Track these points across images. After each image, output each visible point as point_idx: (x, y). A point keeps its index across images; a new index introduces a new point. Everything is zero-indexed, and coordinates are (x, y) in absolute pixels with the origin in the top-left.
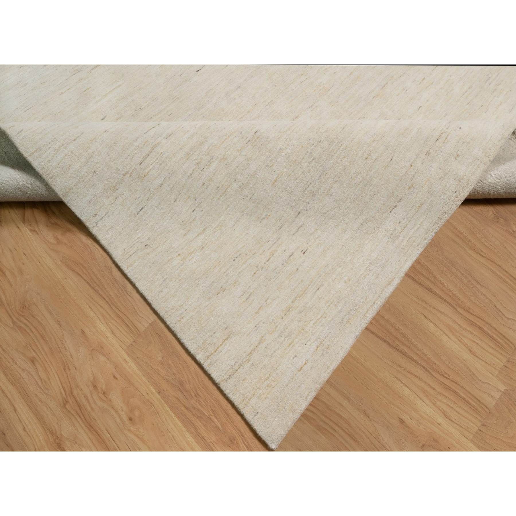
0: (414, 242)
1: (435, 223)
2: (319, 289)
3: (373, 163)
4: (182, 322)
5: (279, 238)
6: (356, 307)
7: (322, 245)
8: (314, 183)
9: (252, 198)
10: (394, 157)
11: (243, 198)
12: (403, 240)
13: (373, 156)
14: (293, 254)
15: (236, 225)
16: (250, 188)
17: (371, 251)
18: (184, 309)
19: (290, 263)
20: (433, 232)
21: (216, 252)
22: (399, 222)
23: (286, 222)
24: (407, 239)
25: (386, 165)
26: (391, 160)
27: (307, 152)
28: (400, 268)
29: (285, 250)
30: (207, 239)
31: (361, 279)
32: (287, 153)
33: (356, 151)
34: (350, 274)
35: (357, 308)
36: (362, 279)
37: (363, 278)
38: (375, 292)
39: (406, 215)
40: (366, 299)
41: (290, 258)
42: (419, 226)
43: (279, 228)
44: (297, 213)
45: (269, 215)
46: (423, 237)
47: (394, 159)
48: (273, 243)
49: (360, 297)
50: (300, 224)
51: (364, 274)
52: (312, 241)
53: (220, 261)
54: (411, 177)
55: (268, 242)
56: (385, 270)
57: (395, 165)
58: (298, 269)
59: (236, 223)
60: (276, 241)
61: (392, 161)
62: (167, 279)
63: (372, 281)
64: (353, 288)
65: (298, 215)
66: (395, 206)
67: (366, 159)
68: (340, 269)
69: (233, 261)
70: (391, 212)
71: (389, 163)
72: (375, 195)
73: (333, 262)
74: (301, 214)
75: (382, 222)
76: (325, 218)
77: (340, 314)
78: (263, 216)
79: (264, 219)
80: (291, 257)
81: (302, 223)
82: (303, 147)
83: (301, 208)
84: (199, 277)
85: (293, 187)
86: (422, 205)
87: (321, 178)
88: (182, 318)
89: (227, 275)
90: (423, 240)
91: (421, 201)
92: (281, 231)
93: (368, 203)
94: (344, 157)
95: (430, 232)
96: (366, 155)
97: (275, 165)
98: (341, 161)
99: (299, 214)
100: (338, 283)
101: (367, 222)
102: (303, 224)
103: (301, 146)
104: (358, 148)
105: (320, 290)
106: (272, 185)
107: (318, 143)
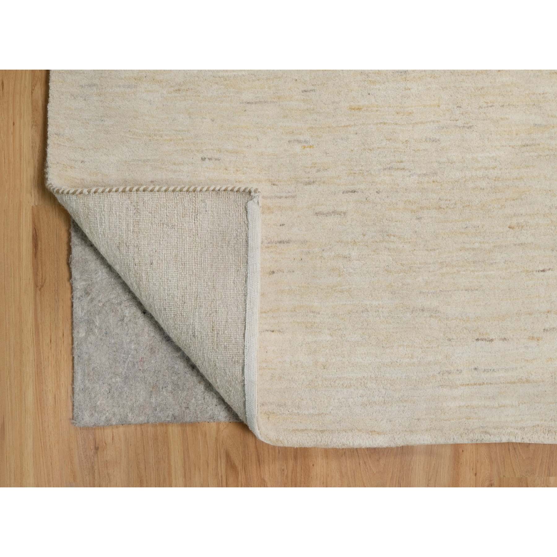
0: (468, 418)
1: (522, 428)
2: (273, 331)
3: (515, 245)
4: (66, 171)
5: (293, 197)
6: (296, 410)
7: (340, 276)
8: (409, 174)
9: (308, 93)
10: (550, 271)
11: (296, 80)
12: (455, 398)
13: (523, 235)
14: (288, 242)
15: (253, 105)
16: (318, 77)
17: (397, 362)
18: (82, 159)
19: (272, 252)
20: (507, 437)
21: (190, 117)
22: (475, 369)
23: (324, 182)
24: (462, 404)
25: (528, 269)
26: (543, 271)
27: (437, 122)
28: (408, 430)
29: (283, 225)
30: (196, 83)
31: (341, 383)
32: (409, 89)
33: (507, 199)
34: (334, 360)
35: (296, 412)
36: (343, 385)
37: (345, 386)
38: (340, 421)
39: (494, 370)
40: (319, 414)
41: (278, 245)
42: (497, 405)
43: (307, 180)
44: (352, 188)
45: (311, 146)
46: (487, 426)
47: (548, 273)
48: (279, 195)
49: (314, 403)
50: (340, 209)
51: (352, 382)
52: (333, 253)
53: (183, 139)
54: (547, 326)
55: (274, 185)
56: (384, 408)
57: (542, 284)
58: (273, 272)
59: (256, 103)
60: (284, 195)
61: (542, 273)
62: (95, 88)
63: (352, 403)
64: (318, 381)
65: (349, 191)
66: (491, 338)
67: (509, 227)
68: (329, 338)
69: (200, 159)
70: (477, 340)
71: (536, 271)
72: (477, 290)
73: (329, 318)
74: (355, 196)
75: (453, 339)
76: (382, 239)
77: (267, 395)
78: (301, 138)
79: (299, 142)
80: (282, 245)
81: (344, 209)
82: (439, 106)
83: (362, 187)
84: (137, 131)
85: (376, 146)
86: (528, 381)
87: (424, 178)
88: (71, 167)
89: (175, 172)
90: (482, 432)
91: (532, 374)
92: (305, 187)
93: (458, 290)
94: (481, 189)
95: (504, 431)
96: (514, 222)
97: (378, 86)
98: (474, 189)
99: (352, 192)
100: (305, 354)
101: (432, 314)
102: (345, 213)
103: (437, 102)
104: (514, 200)
105: (274, 336)
106: (351, 109)
107: (466, 125)
